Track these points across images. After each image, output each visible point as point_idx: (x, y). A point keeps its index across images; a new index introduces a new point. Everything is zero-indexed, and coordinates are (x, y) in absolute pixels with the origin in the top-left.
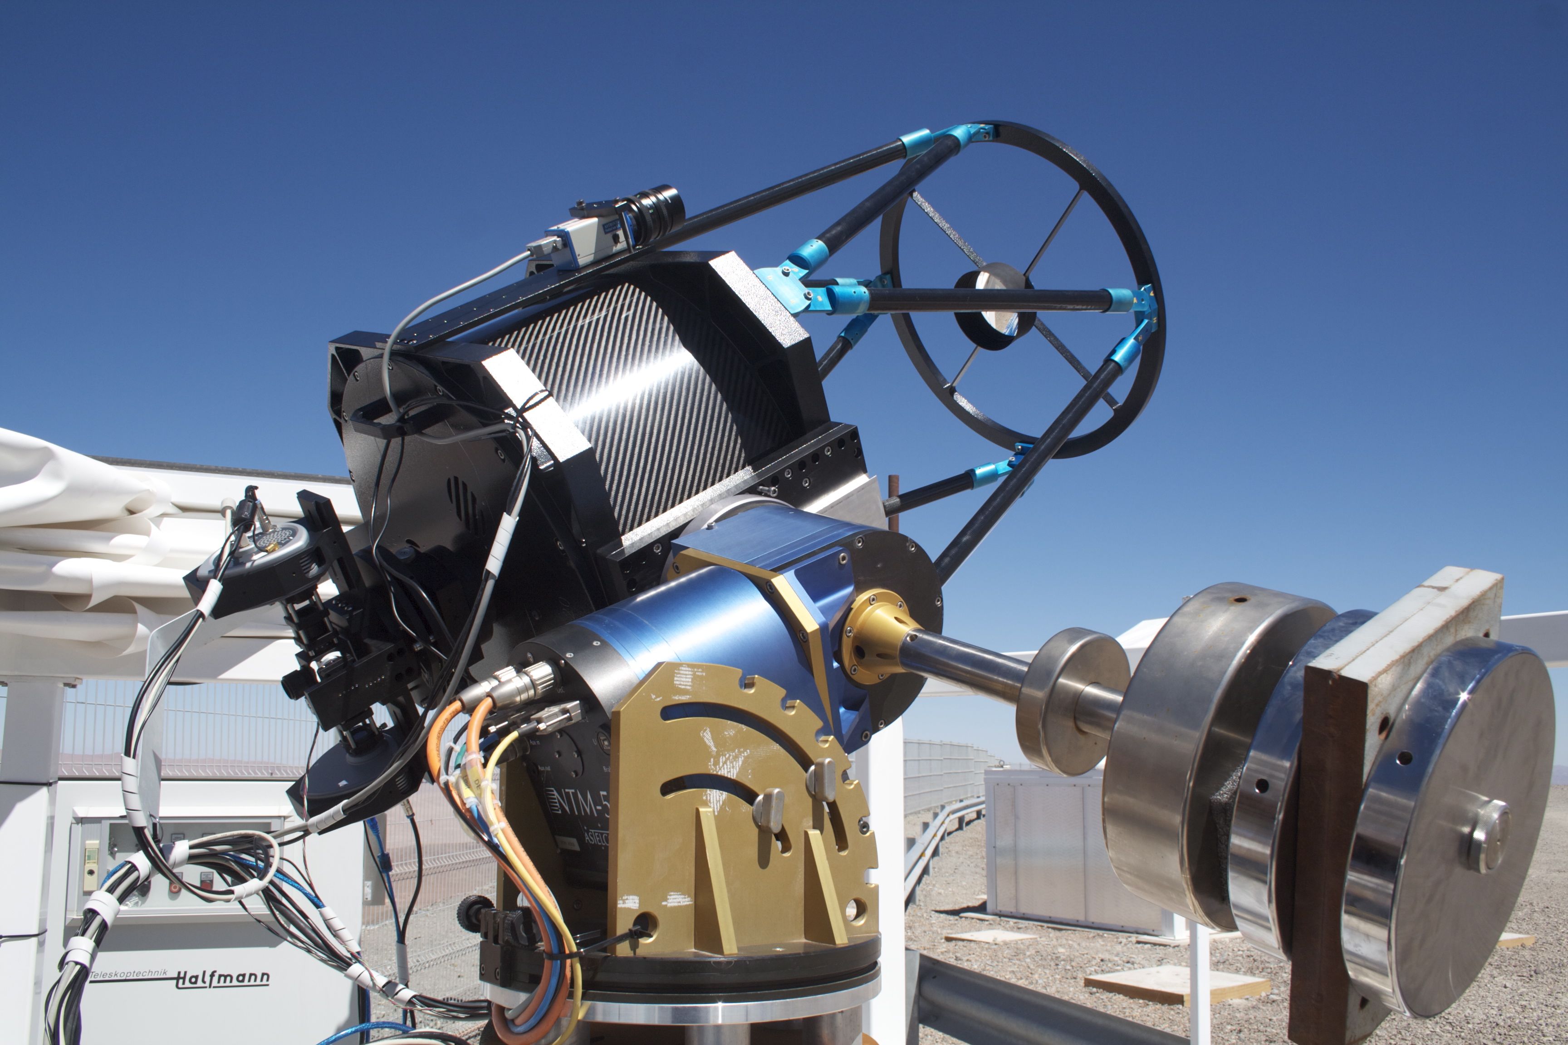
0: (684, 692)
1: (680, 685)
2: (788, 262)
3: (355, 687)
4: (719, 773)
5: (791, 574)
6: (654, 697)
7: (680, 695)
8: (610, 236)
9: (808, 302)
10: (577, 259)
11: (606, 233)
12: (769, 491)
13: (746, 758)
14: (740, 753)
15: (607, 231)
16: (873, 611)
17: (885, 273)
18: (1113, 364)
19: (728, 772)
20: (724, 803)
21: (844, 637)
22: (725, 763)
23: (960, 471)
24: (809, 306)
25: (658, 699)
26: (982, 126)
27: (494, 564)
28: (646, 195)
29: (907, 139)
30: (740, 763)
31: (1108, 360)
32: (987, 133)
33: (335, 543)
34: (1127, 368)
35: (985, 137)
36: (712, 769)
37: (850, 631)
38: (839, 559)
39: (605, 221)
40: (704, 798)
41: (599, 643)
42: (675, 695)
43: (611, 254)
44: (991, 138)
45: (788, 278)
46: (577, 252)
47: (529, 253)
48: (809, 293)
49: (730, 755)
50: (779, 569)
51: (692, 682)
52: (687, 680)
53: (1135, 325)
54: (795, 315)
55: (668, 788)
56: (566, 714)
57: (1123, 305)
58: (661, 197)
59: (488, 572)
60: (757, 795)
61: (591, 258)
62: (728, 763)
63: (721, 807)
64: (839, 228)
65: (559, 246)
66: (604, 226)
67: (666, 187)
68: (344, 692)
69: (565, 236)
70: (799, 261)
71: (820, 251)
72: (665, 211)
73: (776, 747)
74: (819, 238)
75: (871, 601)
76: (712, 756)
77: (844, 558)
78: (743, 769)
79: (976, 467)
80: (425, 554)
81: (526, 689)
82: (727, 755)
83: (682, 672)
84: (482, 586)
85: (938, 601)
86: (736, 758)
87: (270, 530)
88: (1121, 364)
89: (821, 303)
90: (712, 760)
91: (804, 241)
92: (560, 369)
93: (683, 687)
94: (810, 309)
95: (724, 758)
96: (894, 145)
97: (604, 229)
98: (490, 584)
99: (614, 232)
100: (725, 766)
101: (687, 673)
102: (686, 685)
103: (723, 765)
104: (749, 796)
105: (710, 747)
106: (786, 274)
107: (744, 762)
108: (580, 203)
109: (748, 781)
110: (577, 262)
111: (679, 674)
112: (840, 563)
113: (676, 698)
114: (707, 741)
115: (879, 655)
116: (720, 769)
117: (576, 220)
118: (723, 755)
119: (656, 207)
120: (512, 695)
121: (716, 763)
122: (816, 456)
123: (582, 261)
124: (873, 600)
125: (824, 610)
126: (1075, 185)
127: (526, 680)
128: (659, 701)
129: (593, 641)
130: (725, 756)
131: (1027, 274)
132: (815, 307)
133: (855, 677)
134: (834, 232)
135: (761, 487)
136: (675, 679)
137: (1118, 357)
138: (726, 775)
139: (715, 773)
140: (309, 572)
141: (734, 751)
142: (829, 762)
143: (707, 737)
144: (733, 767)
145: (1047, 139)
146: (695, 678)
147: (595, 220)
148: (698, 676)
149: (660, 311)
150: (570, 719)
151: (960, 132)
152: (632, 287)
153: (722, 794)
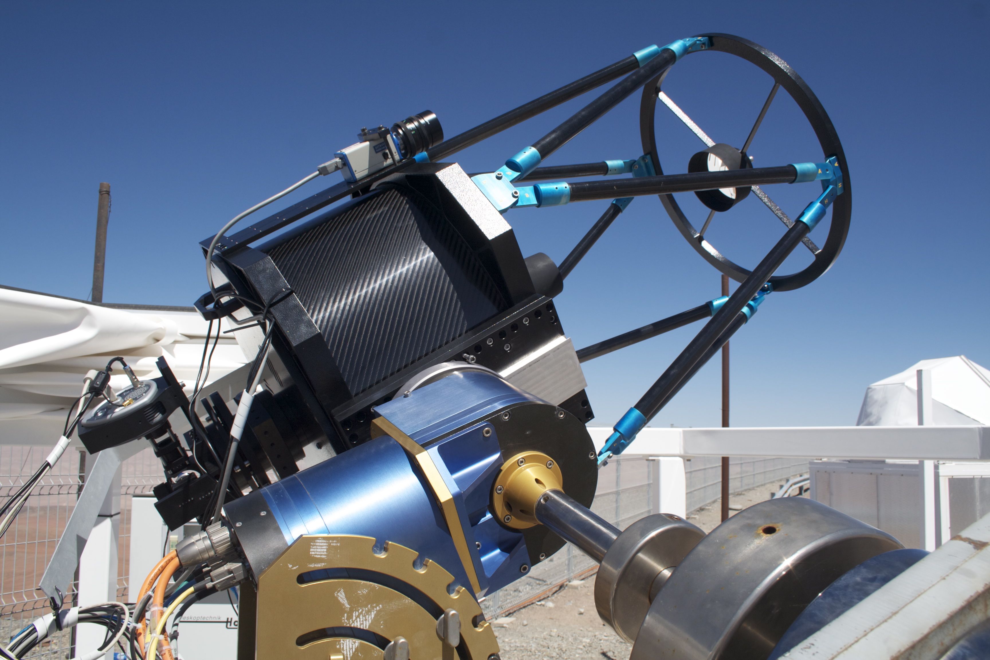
0: (320, 560)
1: (316, 555)
2: (505, 167)
3: (191, 500)
4: (352, 626)
5: (434, 450)
6: (290, 566)
7: (315, 563)
8: (380, 155)
9: (516, 199)
10: (354, 174)
11: (377, 152)
12: (468, 358)
13: (378, 612)
14: (373, 608)
15: (377, 151)
16: (521, 471)
17: (646, 154)
18: (801, 225)
19: (361, 624)
20: (356, 650)
21: (495, 494)
22: (358, 616)
23: (703, 303)
24: (517, 202)
25: (295, 568)
26: (699, 38)
27: (236, 431)
28: (410, 121)
29: (639, 55)
30: (373, 616)
31: (798, 221)
32: (704, 44)
33: (175, 396)
34: (813, 227)
35: (702, 47)
36: (345, 622)
37: (500, 489)
38: (483, 433)
39: (375, 143)
40: (338, 647)
41: (265, 512)
42: (310, 563)
43: (382, 167)
44: (707, 48)
45: (500, 180)
46: (354, 169)
47: (317, 172)
48: (516, 193)
49: (363, 610)
50: (426, 446)
51: (326, 552)
52: (323, 550)
53: (822, 191)
54: (502, 212)
55: (302, 641)
56: (231, 574)
57: (807, 176)
58: (422, 121)
59: (230, 435)
60: (390, 642)
61: (366, 172)
62: (361, 617)
63: (354, 654)
64: (553, 136)
65: (340, 166)
66: (374, 147)
67: (428, 113)
68: (183, 504)
69: (344, 158)
70: (513, 166)
71: (533, 156)
72: (425, 132)
73: (408, 601)
74: (534, 146)
75: (519, 463)
76: (345, 612)
77: (488, 432)
78: (375, 621)
79: (714, 300)
81: (206, 550)
82: (360, 610)
83: (317, 544)
84: (229, 447)
85: (592, 455)
86: (369, 612)
87: (139, 386)
88: (808, 224)
89: (528, 199)
90: (346, 615)
91: (520, 149)
93: (318, 556)
94: (518, 205)
95: (357, 613)
96: (629, 60)
97: (375, 150)
98: (234, 445)
99: (384, 151)
100: (358, 620)
101: (323, 544)
102: (321, 555)
103: (356, 619)
104: (382, 642)
105: (343, 605)
106: (499, 178)
107: (376, 615)
108: (363, 130)
109: (381, 630)
110: (355, 177)
111: (315, 546)
112: (484, 436)
113: (312, 566)
114: (341, 600)
115: (522, 511)
116: (353, 622)
117: (359, 143)
118: (356, 611)
119: (418, 130)
120: (202, 552)
121: (350, 617)
122: (514, 326)
123: (358, 176)
124: (522, 462)
125: (459, 482)
126: (770, 81)
127: (208, 542)
128: (295, 569)
129: (261, 511)
130: (358, 611)
131: (744, 151)
132: (522, 202)
133: (508, 524)
134: (548, 140)
135: (465, 354)
136: (311, 550)
137: (806, 219)
138: (359, 627)
139: (348, 625)
140: (153, 419)
141: (367, 606)
142: (453, 615)
143: (341, 596)
144: (366, 620)
145: (748, 44)
146: (330, 548)
147: (368, 143)
148: (333, 546)
150: (234, 578)
151: (676, 46)
152: (396, 192)
153: (355, 642)
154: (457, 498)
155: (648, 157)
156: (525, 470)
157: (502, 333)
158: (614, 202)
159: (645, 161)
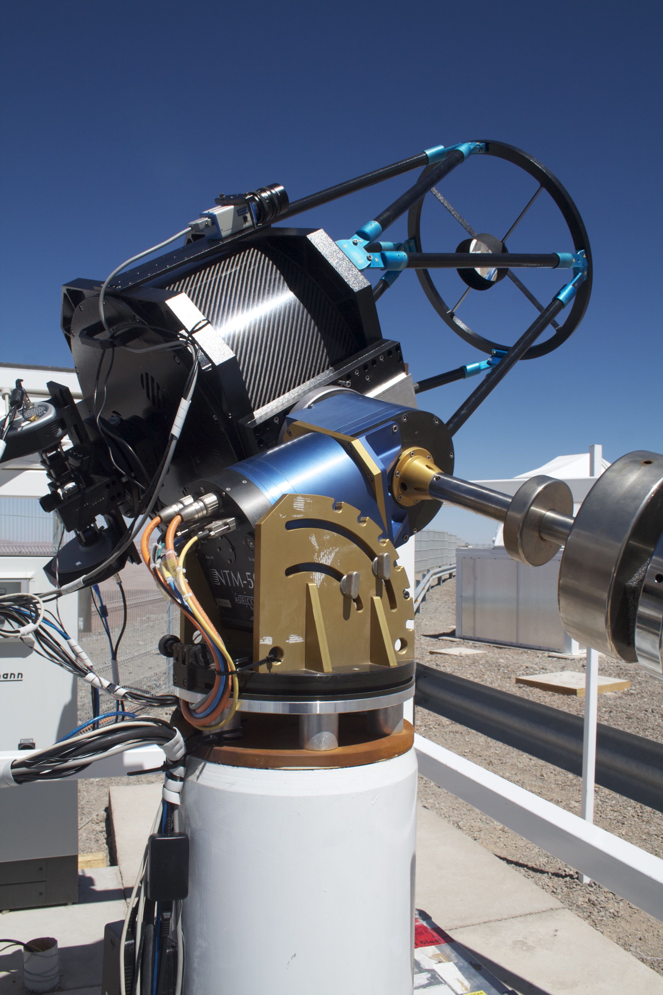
0: (299, 512)
1: (297, 508)
2: (356, 236)
3: (86, 505)
4: (320, 562)
5: (363, 438)
6: (281, 515)
7: (297, 514)
8: (241, 217)
9: (369, 262)
10: (221, 233)
11: (239, 215)
12: (345, 383)
13: (337, 553)
14: (333, 549)
15: (240, 214)
16: (412, 461)
17: (411, 239)
18: (558, 302)
19: (326, 561)
20: (323, 580)
21: (395, 477)
22: (324, 556)
23: (457, 367)
24: (370, 265)
25: (284, 517)
26: (478, 143)
27: (176, 430)
28: (264, 191)
29: (429, 152)
30: (333, 556)
31: (555, 299)
32: (481, 148)
33: (72, 415)
34: (567, 304)
35: (480, 151)
36: (316, 560)
37: (398, 474)
38: (392, 429)
39: (239, 207)
40: (311, 577)
41: (246, 482)
42: (294, 514)
43: (242, 229)
44: (483, 152)
45: (356, 246)
46: (221, 229)
47: (190, 228)
48: (370, 256)
49: (327, 551)
50: (356, 435)
51: (304, 506)
52: (301, 505)
53: (572, 276)
54: (361, 271)
55: (290, 571)
56: (226, 526)
57: (566, 263)
58: (273, 191)
59: (173, 435)
60: (343, 576)
61: (229, 232)
62: (326, 556)
63: (321, 583)
64: (388, 213)
65: (210, 224)
66: (238, 211)
67: (277, 185)
68: (80, 508)
69: (213, 218)
70: (363, 235)
71: (376, 229)
72: (276, 201)
73: (354, 546)
74: (376, 220)
75: (411, 455)
76: (316, 552)
77: (395, 428)
78: (334, 559)
79: (467, 365)
80: (127, 421)
81: (201, 510)
82: (325, 551)
83: (298, 500)
84: (169, 444)
85: (451, 455)
86: (330, 553)
87: (31, 407)
88: (564, 301)
89: (377, 263)
90: (316, 554)
91: (366, 222)
92: (213, 305)
93: (299, 509)
94: (371, 267)
95: (323, 553)
96: (421, 156)
97: (238, 213)
98: (174, 443)
99: (244, 215)
100: (324, 558)
101: (301, 500)
102: (300, 508)
103: (323, 557)
104: (338, 576)
105: (315, 546)
106: (355, 244)
107: (335, 555)
108: (222, 196)
109: (338, 567)
110: (221, 234)
111: (296, 501)
112: (393, 431)
113: (295, 516)
114: (313, 543)
115: (416, 489)
116: (321, 560)
117: (220, 206)
118: (322, 551)
119: (271, 198)
120: (192, 514)
121: (319, 556)
122: (374, 361)
123: (224, 234)
124: (413, 454)
125: (384, 461)
126: (537, 184)
127: (201, 504)
128: (284, 518)
129: (242, 481)
130: (324, 551)
131: (503, 241)
132: (374, 265)
133: (399, 502)
134: (385, 216)
135: (340, 381)
136: (294, 504)
137: (562, 297)
138: (324, 563)
139: (318, 562)
140: (56, 433)
141: (329, 548)
142: (387, 556)
143: (313, 540)
144: (329, 558)
145: (520, 153)
146: (306, 503)
147: (232, 207)
148: (308, 502)
149: (275, 266)
150: (229, 529)
151: (464, 148)
152: (256, 251)
153: (322, 575)
154: (383, 472)
155: (413, 241)
156: (413, 461)
157: (365, 366)
158: (383, 278)
159: (410, 244)
